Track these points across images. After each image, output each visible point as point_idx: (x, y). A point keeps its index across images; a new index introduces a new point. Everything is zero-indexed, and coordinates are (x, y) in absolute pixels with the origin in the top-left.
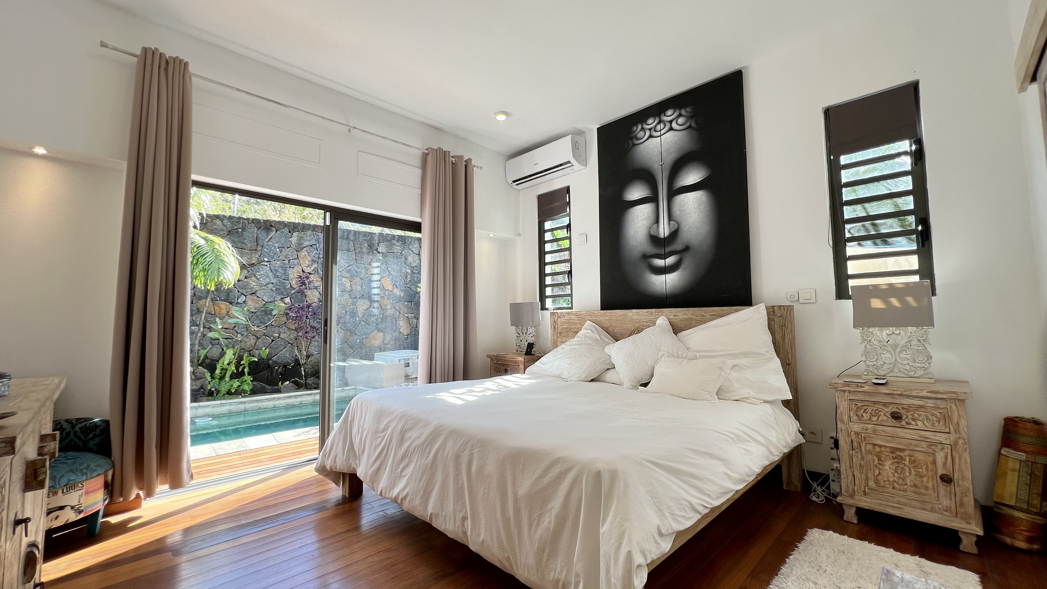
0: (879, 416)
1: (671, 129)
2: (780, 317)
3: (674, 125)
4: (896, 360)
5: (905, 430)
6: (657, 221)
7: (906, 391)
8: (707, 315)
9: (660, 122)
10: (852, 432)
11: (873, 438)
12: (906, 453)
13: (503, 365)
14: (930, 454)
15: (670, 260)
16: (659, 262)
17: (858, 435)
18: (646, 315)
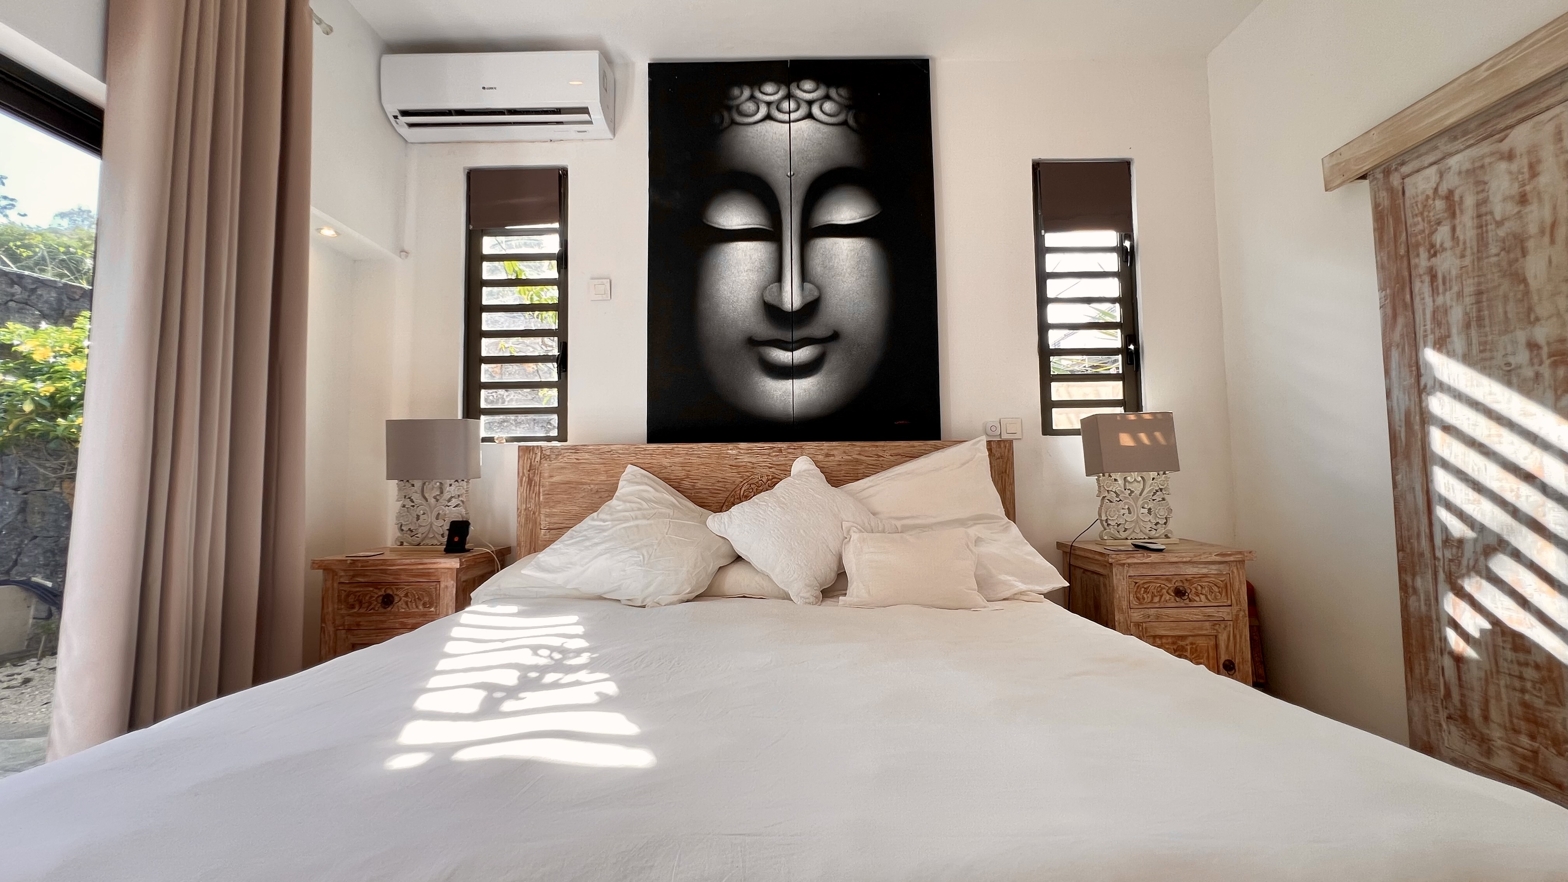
0: (1161, 596)
1: (810, 116)
2: (999, 458)
3: (816, 110)
4: (1138, 516)
5: (1189, 610)
6: (779, 278)
7: (1195, 556)
8: (887, 456)
9: (789, 96)
10: (1132, 624)
11: (1156, 627)
12: (1188, 641)
13: (376, 585)
14: (1211, 637)
15: (802, 355)
16: (782, 356)
17: (1139, 625)
18: (769, 454)
